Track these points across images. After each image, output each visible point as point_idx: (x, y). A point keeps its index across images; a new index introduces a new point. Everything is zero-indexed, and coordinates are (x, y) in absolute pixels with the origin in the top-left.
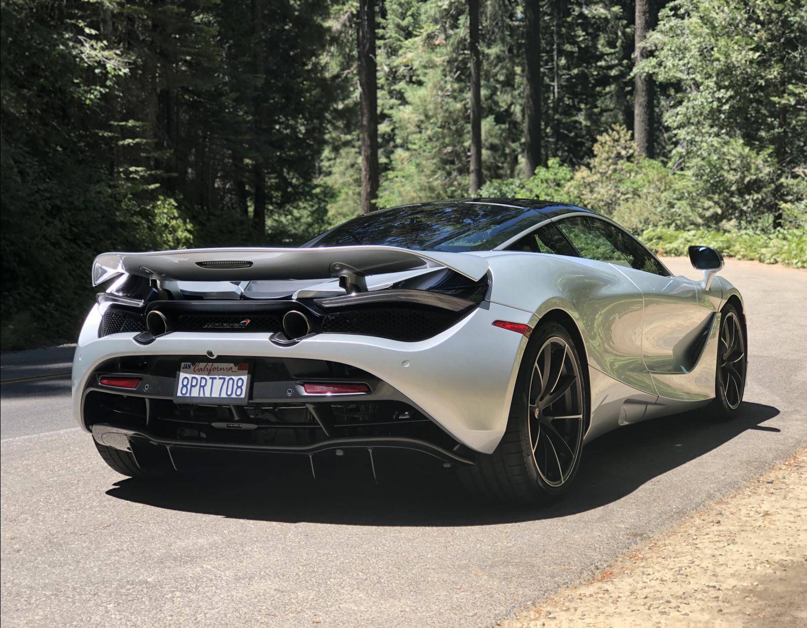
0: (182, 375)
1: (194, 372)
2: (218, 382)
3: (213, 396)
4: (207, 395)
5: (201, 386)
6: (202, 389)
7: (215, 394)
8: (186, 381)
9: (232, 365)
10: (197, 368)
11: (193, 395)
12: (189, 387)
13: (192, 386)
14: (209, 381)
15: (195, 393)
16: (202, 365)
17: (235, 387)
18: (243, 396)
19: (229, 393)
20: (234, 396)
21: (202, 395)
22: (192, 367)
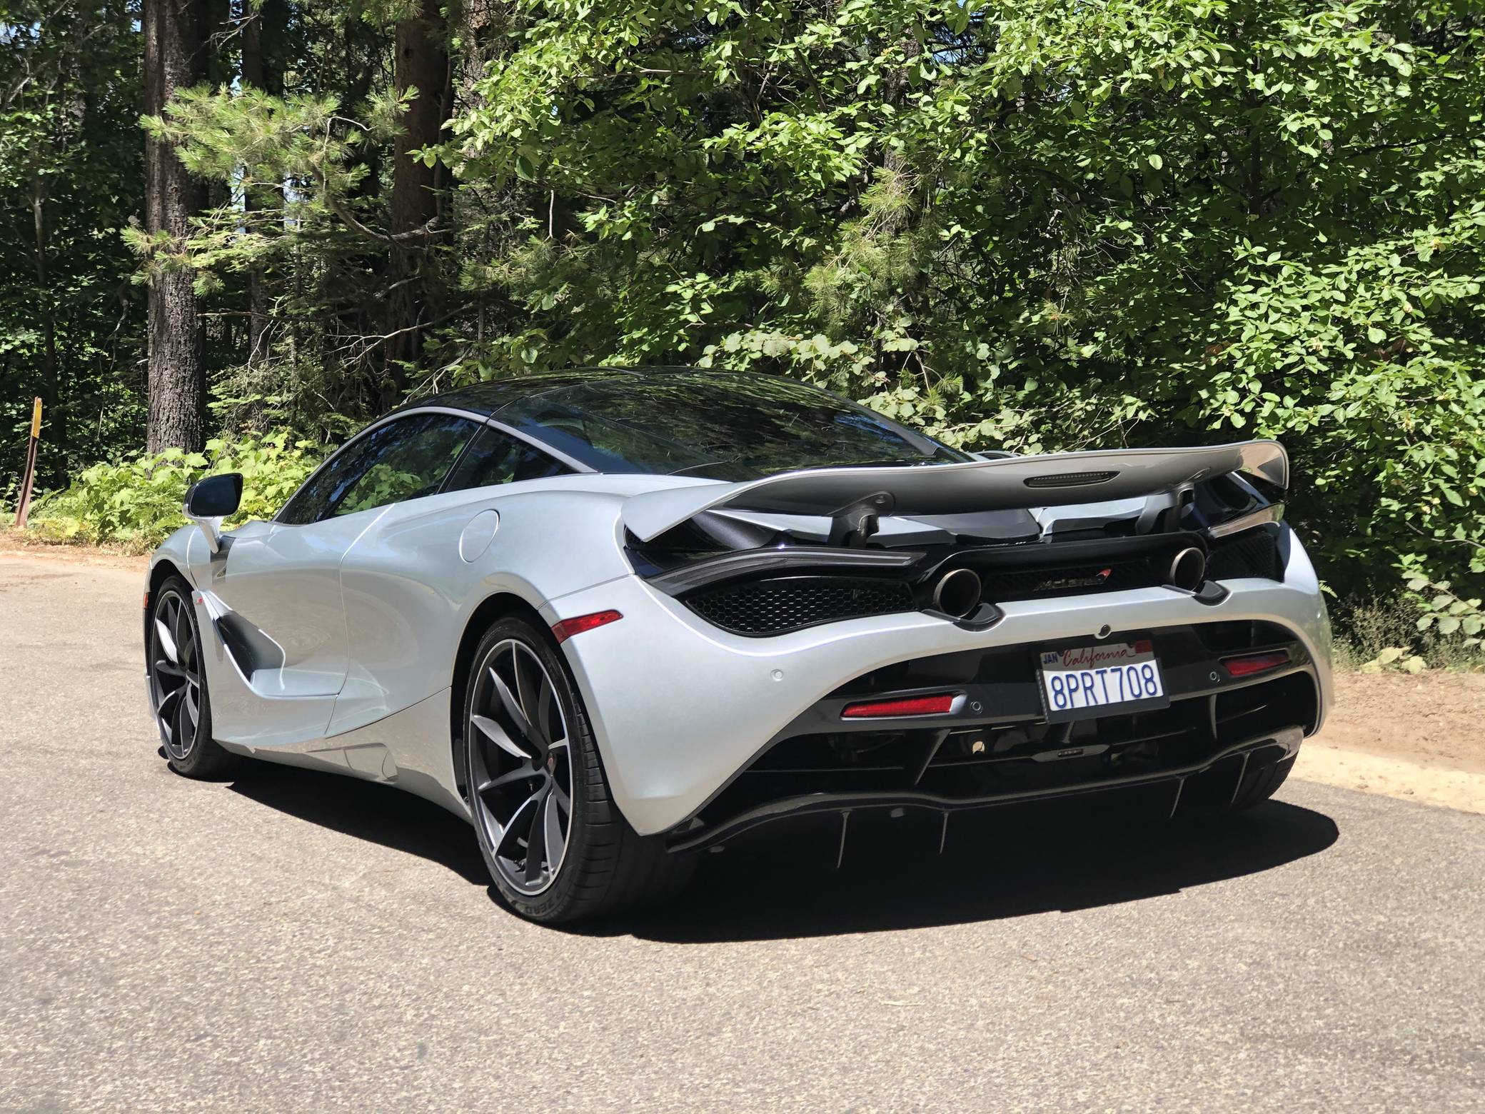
0: (1049, 675)
1: (1065, 667)
2: (1112, 678)
3: (1112, 701)
4: (1102, 701)
5: (1086, 689)
6: (1089, 692)
7: (1115, 698)
8: (1057, 684)
9: (1124, 646)
10: (1068, 660)
11: (1077, 706)
12: (1066, 691)
13: (1071, 691)
14: (1097, 678)
15: (1080, 701)
16: (1076, 653)
17: (1143, 682)
18: (1160, 693)
19: (1137, 692)
20: (1145, 696)
21: (1092, 703)
22: (1060, 659)
